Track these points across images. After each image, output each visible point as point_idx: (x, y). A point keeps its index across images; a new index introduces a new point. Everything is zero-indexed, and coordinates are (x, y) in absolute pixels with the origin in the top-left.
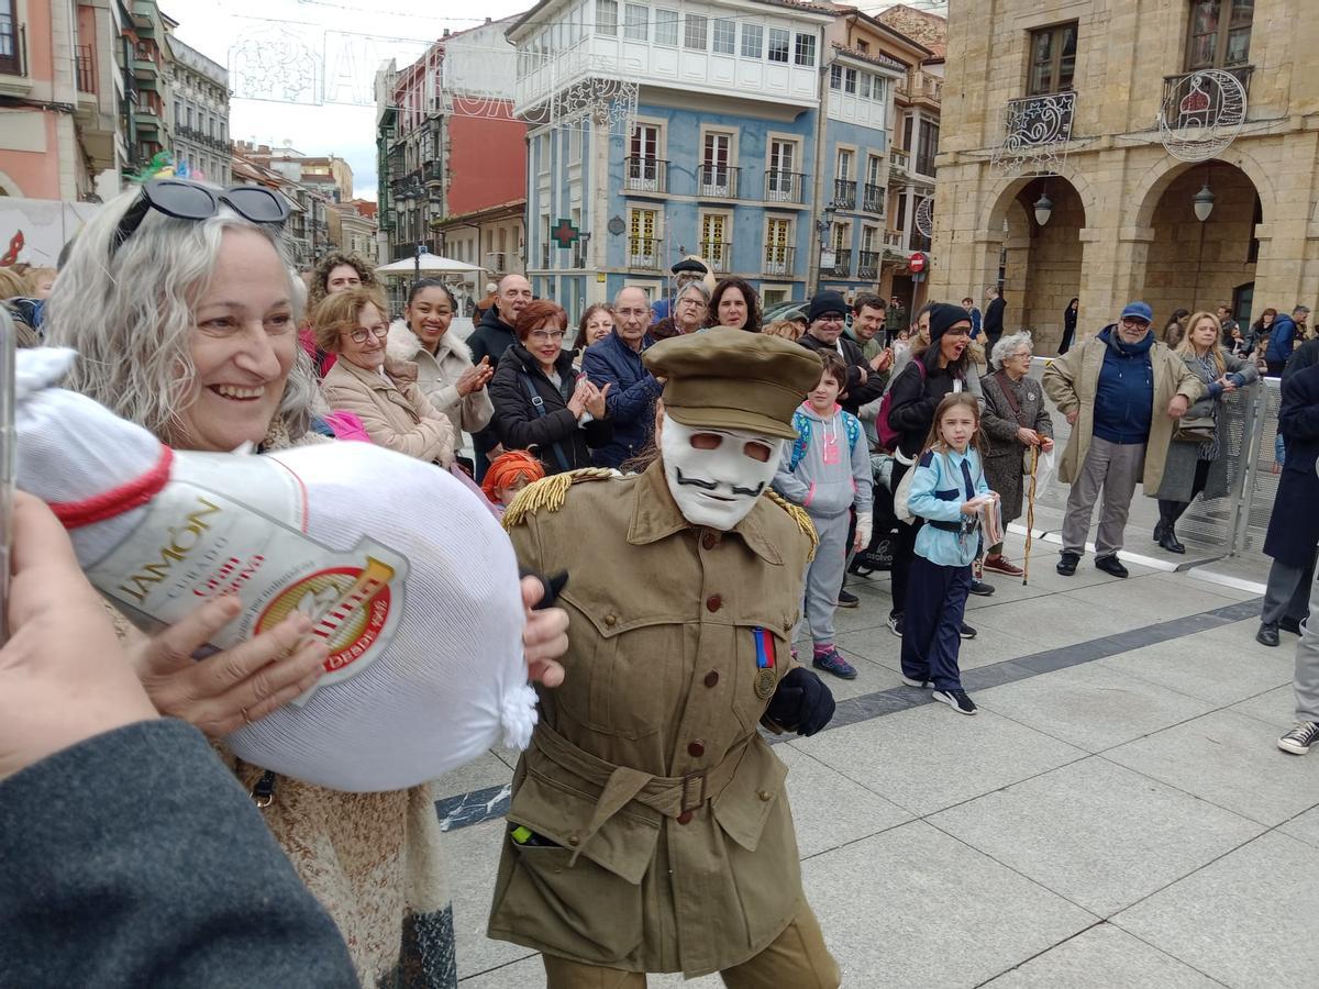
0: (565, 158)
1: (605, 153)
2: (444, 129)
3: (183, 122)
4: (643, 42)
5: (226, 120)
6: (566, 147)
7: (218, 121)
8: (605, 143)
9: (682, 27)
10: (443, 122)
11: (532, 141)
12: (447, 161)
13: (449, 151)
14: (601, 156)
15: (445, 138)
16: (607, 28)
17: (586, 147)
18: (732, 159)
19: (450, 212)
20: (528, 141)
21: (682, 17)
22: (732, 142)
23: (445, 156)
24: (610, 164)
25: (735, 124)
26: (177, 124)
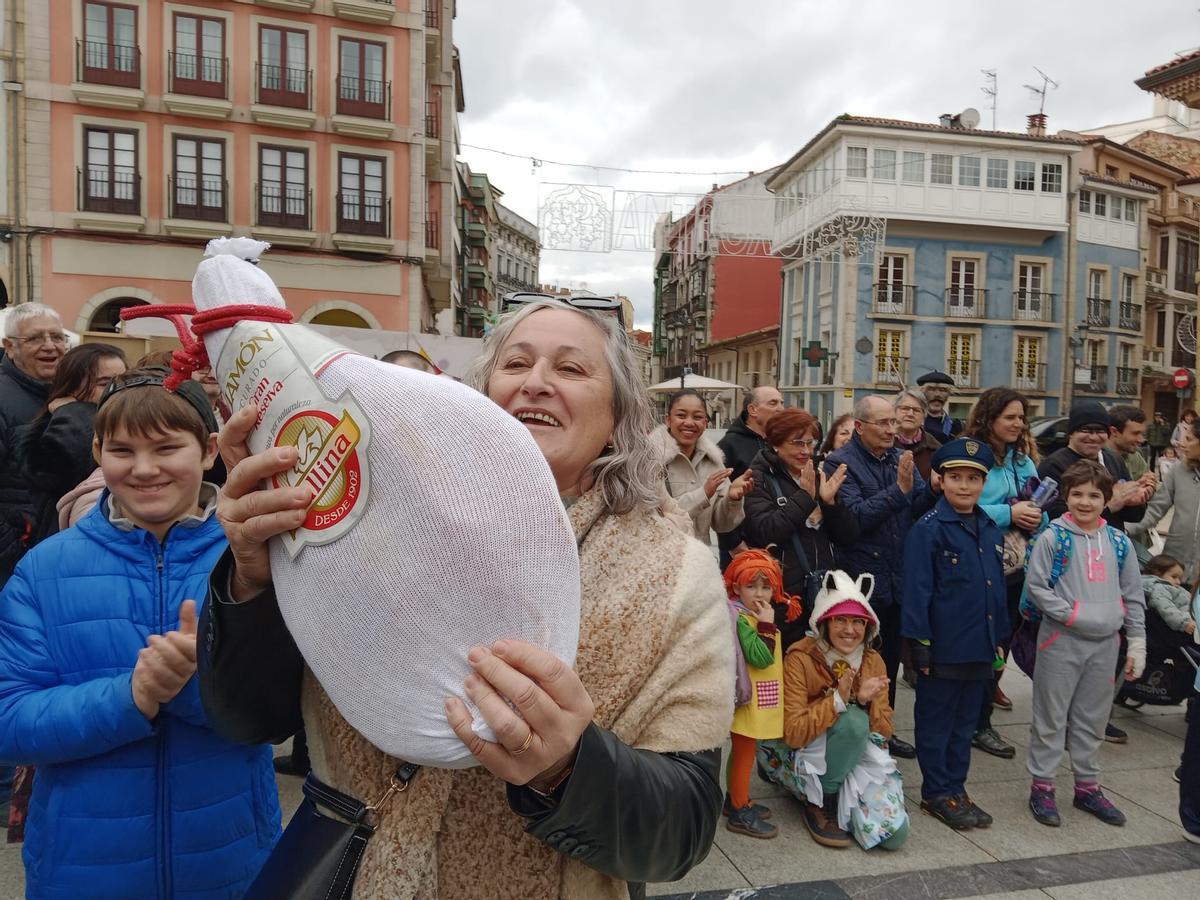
0: (817, 288)
1: (854, 280)
2: (711, 268)
3: (504, 271)
4: (891, 181)
5: (537, 268)
6: (818, 277)
7: (530, 269)
8: (854, 272)
9: (928, 165)
10: (710, 262)
11: (787, 274)
12: (712, 296)
13: (714, 286)
14: (850, 284)
15: (711, 276)
16: (858, 170)
17: (836, 277)
18: (979, 282)
19: (713, 338)
20: (783, 274)
21: (928, 156)
22: (979, 266)
23: (711, 290)
24: (858, 291)
25: (981, 250)
26: (499, 272)
